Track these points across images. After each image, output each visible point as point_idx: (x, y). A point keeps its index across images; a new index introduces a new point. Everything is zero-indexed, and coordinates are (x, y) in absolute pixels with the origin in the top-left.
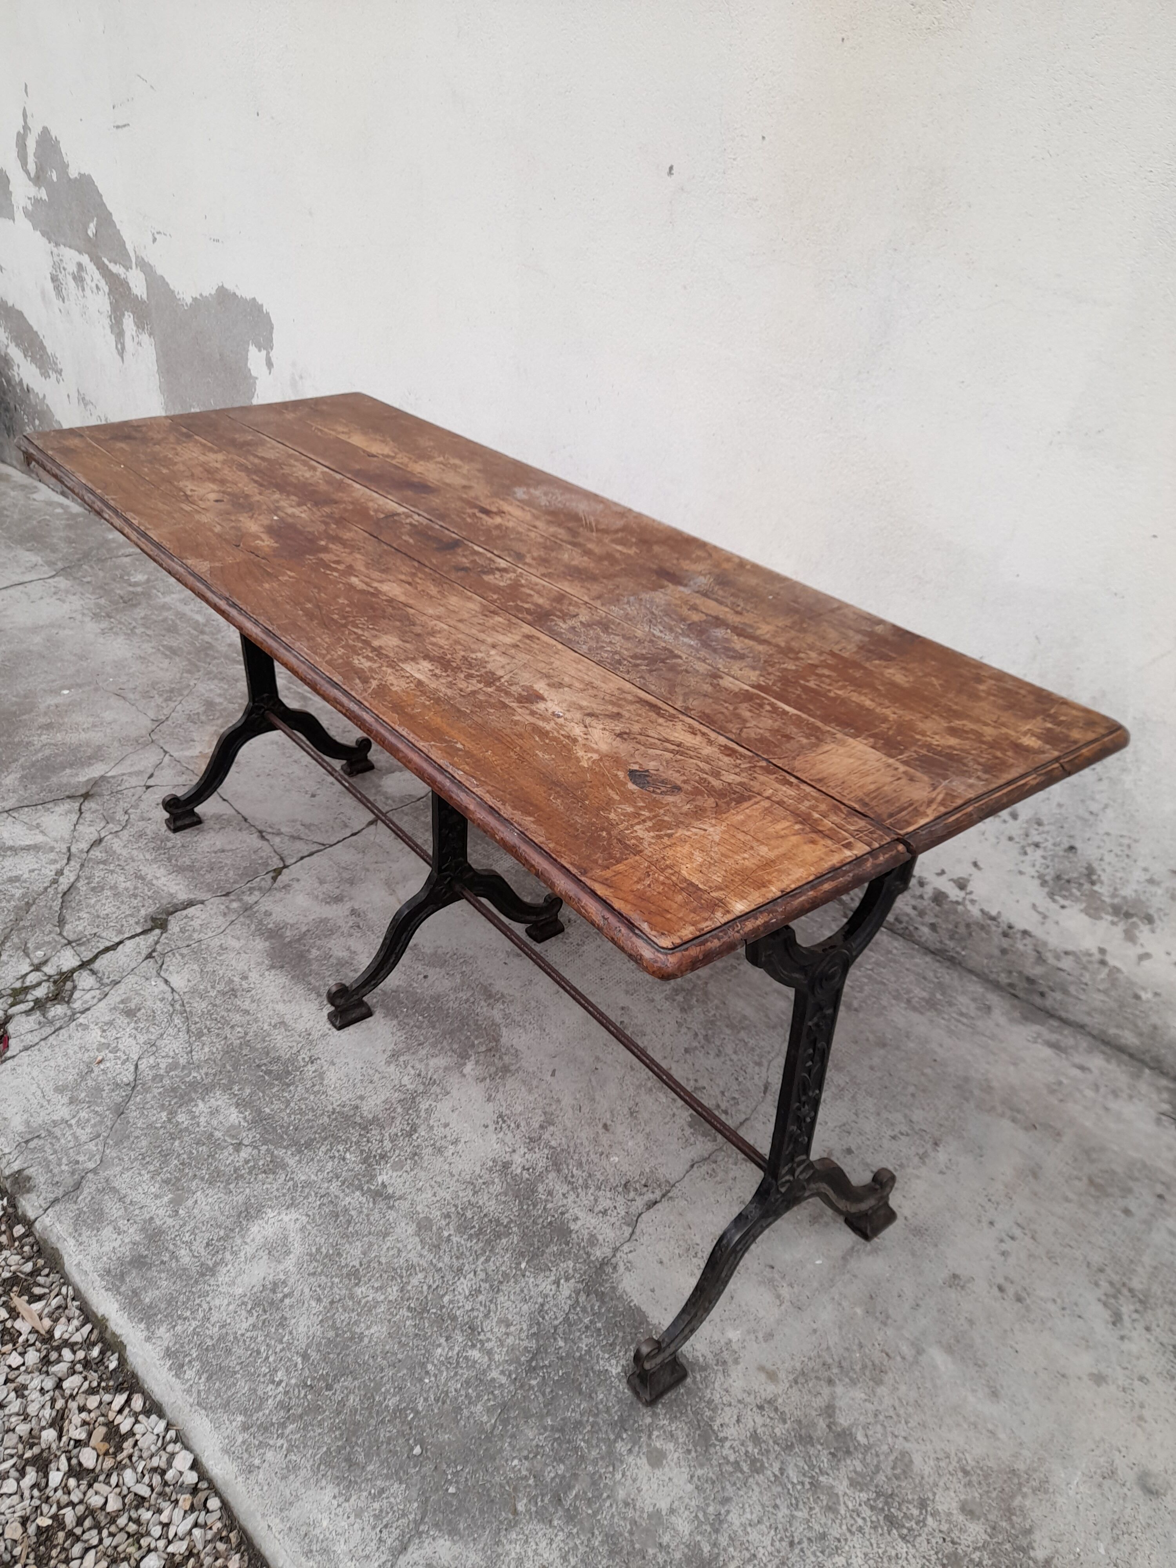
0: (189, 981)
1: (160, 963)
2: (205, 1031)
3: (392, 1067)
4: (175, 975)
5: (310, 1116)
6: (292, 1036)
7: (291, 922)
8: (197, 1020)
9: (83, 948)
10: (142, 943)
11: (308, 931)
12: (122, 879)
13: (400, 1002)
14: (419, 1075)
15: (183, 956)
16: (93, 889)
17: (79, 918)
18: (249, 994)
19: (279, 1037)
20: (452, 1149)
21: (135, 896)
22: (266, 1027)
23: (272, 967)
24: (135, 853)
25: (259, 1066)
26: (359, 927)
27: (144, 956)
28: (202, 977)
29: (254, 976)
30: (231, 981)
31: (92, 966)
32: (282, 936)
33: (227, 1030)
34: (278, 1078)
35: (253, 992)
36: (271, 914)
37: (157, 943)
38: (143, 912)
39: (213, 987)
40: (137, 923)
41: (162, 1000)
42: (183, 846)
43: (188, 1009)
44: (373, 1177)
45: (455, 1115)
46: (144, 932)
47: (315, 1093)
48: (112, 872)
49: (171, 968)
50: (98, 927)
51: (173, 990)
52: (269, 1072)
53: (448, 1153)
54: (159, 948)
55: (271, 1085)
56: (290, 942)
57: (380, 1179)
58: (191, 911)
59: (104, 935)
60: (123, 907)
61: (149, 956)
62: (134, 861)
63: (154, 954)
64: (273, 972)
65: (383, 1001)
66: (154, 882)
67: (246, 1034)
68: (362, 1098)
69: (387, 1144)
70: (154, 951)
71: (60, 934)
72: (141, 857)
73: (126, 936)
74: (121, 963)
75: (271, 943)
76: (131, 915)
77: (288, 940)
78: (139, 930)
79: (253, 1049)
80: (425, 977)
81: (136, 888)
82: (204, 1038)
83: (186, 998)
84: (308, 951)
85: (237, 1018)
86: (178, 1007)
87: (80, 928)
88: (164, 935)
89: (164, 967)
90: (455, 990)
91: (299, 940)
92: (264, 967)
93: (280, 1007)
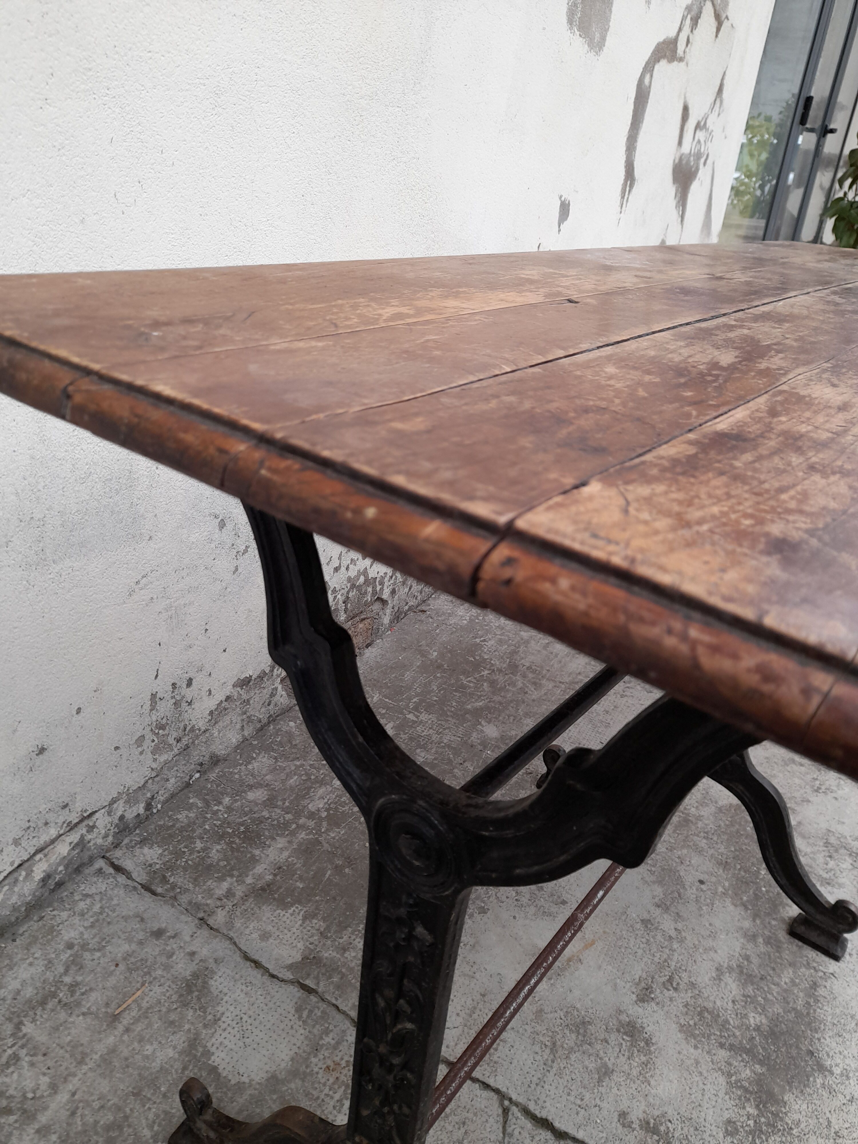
3: (841, 880)
7: (722, 1080)
11: (722, 1046)
13: (757, 897)
14: (830, 857)
23: (821, 1068)
26: (670, 980)
32: (759, 1081)
36: (729, 1122)
45: (846, 821)
56: (761, 1063)
64: (828, 1063)
65: (769, 914)
75: (783, 1091)
77: (758, 1068)
80: (701, 882)
84: (758, 1028)
90: (700, 852)
91: (748, 1052)
92: (830, 1080)
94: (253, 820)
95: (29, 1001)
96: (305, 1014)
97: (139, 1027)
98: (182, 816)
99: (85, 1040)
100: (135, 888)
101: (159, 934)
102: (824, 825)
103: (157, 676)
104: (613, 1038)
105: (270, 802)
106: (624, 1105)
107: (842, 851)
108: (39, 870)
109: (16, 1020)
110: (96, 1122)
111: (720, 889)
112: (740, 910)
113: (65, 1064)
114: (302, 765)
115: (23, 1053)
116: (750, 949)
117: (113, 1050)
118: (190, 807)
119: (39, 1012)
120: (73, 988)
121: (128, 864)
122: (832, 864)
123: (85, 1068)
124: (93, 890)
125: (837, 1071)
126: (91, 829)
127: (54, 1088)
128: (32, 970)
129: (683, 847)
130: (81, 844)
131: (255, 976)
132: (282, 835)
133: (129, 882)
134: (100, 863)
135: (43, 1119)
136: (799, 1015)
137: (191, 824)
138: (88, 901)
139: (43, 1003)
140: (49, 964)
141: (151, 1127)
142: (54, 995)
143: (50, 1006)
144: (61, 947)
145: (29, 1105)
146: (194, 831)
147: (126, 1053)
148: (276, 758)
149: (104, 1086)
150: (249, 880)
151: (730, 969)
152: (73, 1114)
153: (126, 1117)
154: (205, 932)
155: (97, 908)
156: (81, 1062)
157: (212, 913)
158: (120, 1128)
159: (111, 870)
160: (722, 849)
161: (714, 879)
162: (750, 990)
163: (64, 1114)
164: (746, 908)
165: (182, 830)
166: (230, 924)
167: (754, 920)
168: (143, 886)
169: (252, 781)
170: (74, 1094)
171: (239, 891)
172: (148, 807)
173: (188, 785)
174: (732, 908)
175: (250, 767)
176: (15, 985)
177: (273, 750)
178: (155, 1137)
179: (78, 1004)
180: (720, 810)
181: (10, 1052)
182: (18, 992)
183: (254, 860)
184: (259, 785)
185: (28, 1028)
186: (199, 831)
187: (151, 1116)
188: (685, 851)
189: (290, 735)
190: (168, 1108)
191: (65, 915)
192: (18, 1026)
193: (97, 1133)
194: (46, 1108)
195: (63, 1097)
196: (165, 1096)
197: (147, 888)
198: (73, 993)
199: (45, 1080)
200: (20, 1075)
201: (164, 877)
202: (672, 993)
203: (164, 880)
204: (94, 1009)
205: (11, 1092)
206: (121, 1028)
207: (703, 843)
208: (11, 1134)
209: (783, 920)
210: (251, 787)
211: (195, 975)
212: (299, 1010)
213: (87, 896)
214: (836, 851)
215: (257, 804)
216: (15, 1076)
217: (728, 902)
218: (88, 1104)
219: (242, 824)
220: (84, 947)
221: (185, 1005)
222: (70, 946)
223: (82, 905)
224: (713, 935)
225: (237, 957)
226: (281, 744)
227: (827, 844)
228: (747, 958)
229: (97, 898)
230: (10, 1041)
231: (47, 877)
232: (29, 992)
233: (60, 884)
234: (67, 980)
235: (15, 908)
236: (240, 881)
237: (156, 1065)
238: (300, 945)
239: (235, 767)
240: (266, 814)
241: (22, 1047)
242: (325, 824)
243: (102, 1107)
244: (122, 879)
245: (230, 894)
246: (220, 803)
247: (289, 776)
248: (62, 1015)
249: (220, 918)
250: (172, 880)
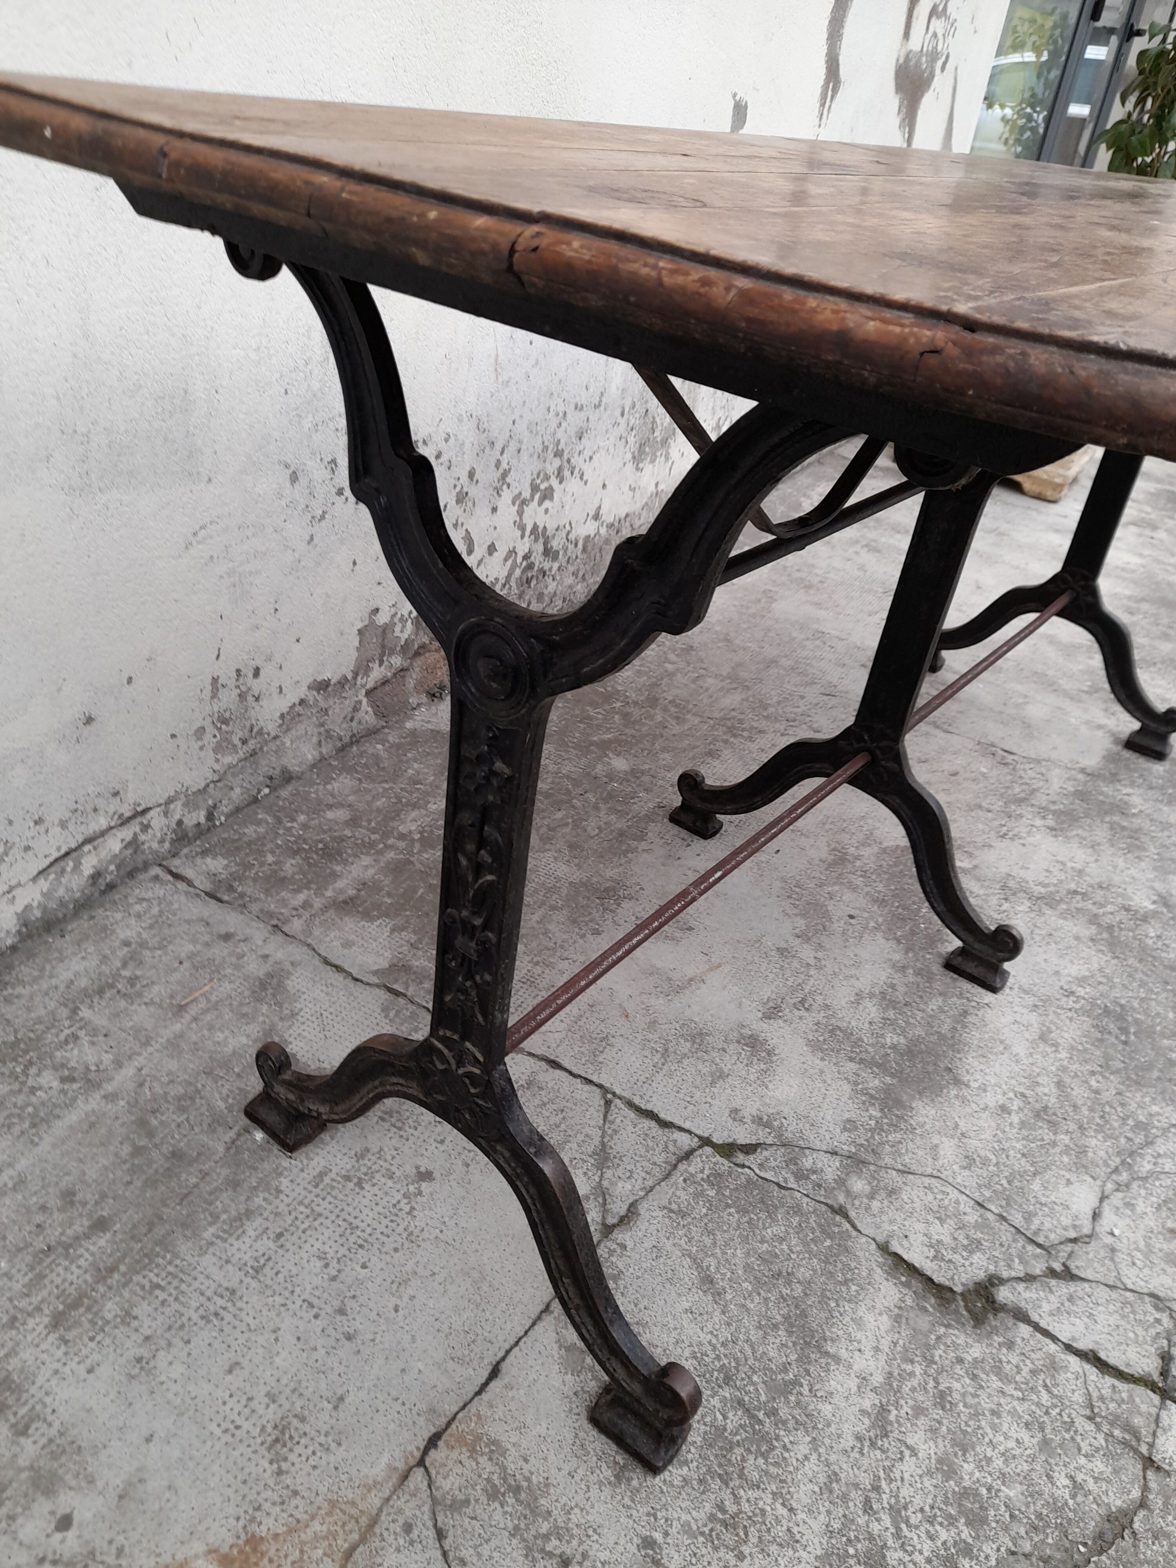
0: (1069, 1182)
1: (1069, 1247)
2: (1131, 1122)
4: (1075, 1208)
5: (1139, 975)
6: (1052, 1022)
7: (847, 1088)
8: (1123, 1141)
9: (1137, 1421)
10: (1046, 1307)
11: (851, 1059)
12: (908, 1466)
13: (913, 932)
15: (1028, 1217)
16: (977, 1521)
17: (1077, 1487)
18: (1028, 1093)
19: (1066, 1035)
20: (1069, 864)
21: (942, 1399)
22: (1064, 1055)
23: (957, 1082)
24: (802, 1494)
25: (1125, 1043)
26: (802, 1002)
27: (1072, 1287)
28: (1048, 1167)
29: (992, 1099)
30: (1023, 1124)
31: (1156, 1377)
32: (887, 1090)
33: (1106, 1096)
34: (1120, 1018)
35: (1021, 1089)
36: (849, 1121)
37: (1029, 1278)
38: (976, 1351)
39: (1054, 1144)
40: (1010, 1345)
41: (1129, 1205)
42: (728, 1380)
43: (1118, 1160)
44: (1155, 914)
45: (1031, 866)
46: (1021, 1316)
47: (1110, 979)
48: (897, 1511)
49: (1066, 1221)
50: (1070, 1425)
51: (1103, 1198)
52: (1124, 1030)
53: (1078, 866)
54: (1038, 1268)
55: (1137, 1022)
56: (892, 1075)
57: (1152, 907)
58: (916, 1256)
59: (1078, 1397)
60: (986, 1404)
61: (1068, 1275)
62: (833, 1477)
63: (1057, 1267)
64: (966, 1078)
65: (924, 949)
66: (878, 1379)
67: (1093, 1073)
68: (1077, 938)
69: (1110, 908)
70: (1052, 1273)
71: (1143, 1504)
72: (812, 1466)
73: (1053, 1347)
74: (1114, 1320)
75: (912, 1099)
76: (998, 1370)
77: (888, 1080)
78: (1024, 1330)
79: (1107, 1057)
80: (851, 917)
81: (919, 1411)
82: (1142, 1118)
83: (1102, 1172)
84: (894, 1047)
85: (1079, 1093)
86: (1124, 1177)
87: (1099, 1465)
88: (1005, 1274)
89: (1073, 1234)
90: (854, 889)
91: (879, 1066)
92: (965, 1092)
93: (1020, 1049)
94: (334, 839)
95: (85, 990)
96: (392, 1014)
97: (209, 1017)
98: (250, 831)
99: (148, 1026)
100: (197, 895)
101: (227, 937)
102: (1004, 870)
103: (218, 657)
104: (732, 1048)
105: (354, 822)
106: (737, 1103)
107: (1022, 895)
108: (89, 863)
109: (71, 1006)
110: (166, 1094)
111: (872, 924)
112: (893, 944)
113: (128, 1046)
114: (391, 788)
115: (82, 1033)
116: (897, 978)
117: (181, 1036)
118: (259, 823)
119: (96, 999)
120: (132, 981)
121: (189, 873)
122: (1006, 906)
123: (150, 1049)
124: (150, 895)
125: (974, 1085)
126: (145, 828)
127: (118, 1064)
128: (86, 963)
129: (835, 884)
130: (134, 844)
131: (337, 979)
132: (368, 854)
133: (191, 889)
134: (156, 870)
135: (109, 1088)
136: (942, 1037)
137: (261, 839)
138: (145, 904)
139: (101, 992)
140: (105, 959)
141: (225, 1100)
142: (111, 986)
143: (108, 995)
144: (117, 944)
145: (92, 1076)
146: (263, 845)
147: (194, 1038)
148: (360, 780)
149: (173, 1065)
150: (329, 893)
151: (872, 995)
152: (141, 1085)
153: (198, 1091)
154: (280, 938)
155: (155, 910)
156: (147, 1043)
157: (286, 921)
158: (192, 1099)
159: (170, 878)
160: (881, 887)
161: (866, 915)
162: (891, 1014)
163: (131, 1086)
164: (899, 942)
165: (249, 844)
166: (308, 932)
167: (906, 953)
168: (206, 893)
169: (331, 801)
170: (140, 1070)
171: (318, 903)
172: (210, 817)
173: (255, 800)
174: (883, 941)
175: (329, 787)
176: (68, 975)
177: (357, 772)
178: (230, 1109)
179: (140, 995)
180: (884, 851)
181: (67, 1032)
182: (72, 982)
183: (334, 876)
184: (340, 805)
185: (85, 1013)
186: (270, 846)
187: (225, 1091)
188: (836, 888)
189: (377, 758)
190: (242, 1086)
191: (119, 916)
192: (75, 1011)
193: (168, 1102)
194: (110, 1079)
195: (129, 1071)
196: (238, 1075)
197: (211, 895)
198: (132, 985)
199: (107, 1058)
200: (80, 1051)
201: (231, 886)
202: (803, 1013)
203: (231, 889)
204: (157, 1000)
205: (73, 1064)
206: (188, 1017)
207: (859, 881)
208: (75, 1099)
209: (940, 955)
210: (330, 807)
211: (270, 976)
212: (385, 1010)
213: (143, 899)
214: (1014, 894)
215: (337, 823)
216: (76, 1052)
217: (879, 935)
218: (155, 1078)
219: (321, 841)
220: (143, 945)
221: (259, 1000)
222: (127, 944)
223: (138, 908)
224: (857, 965)
225: (317, 961)
226: (366, 766)
227: (1004, 887)
228: (893, 986)
229: (155, 902)
230: (67, 1023)
231: (96, 876)
232: (84, 982)
233: (111, 887)
234: (126, 973)
235: (62, 904)
236: (319, 893)
237: (229, 1050)
238: (388, 954)
239: (311, 786)
240: (348, 833)
241: (81, 1028)
242: (417, 845)
243: (172, 1081)
244: (181, 886)
245: (306, 905)
246: (293, 820)
247: (375, 798)
248: (123, 1004)
249: (296, 926)
250: (240, 889)
